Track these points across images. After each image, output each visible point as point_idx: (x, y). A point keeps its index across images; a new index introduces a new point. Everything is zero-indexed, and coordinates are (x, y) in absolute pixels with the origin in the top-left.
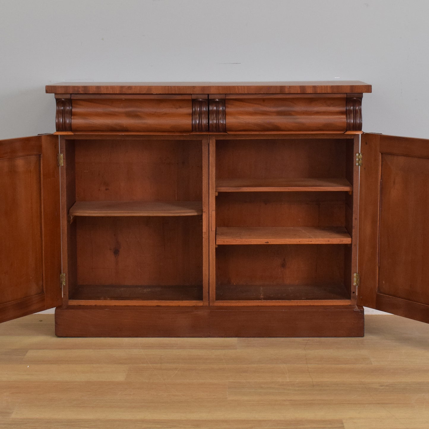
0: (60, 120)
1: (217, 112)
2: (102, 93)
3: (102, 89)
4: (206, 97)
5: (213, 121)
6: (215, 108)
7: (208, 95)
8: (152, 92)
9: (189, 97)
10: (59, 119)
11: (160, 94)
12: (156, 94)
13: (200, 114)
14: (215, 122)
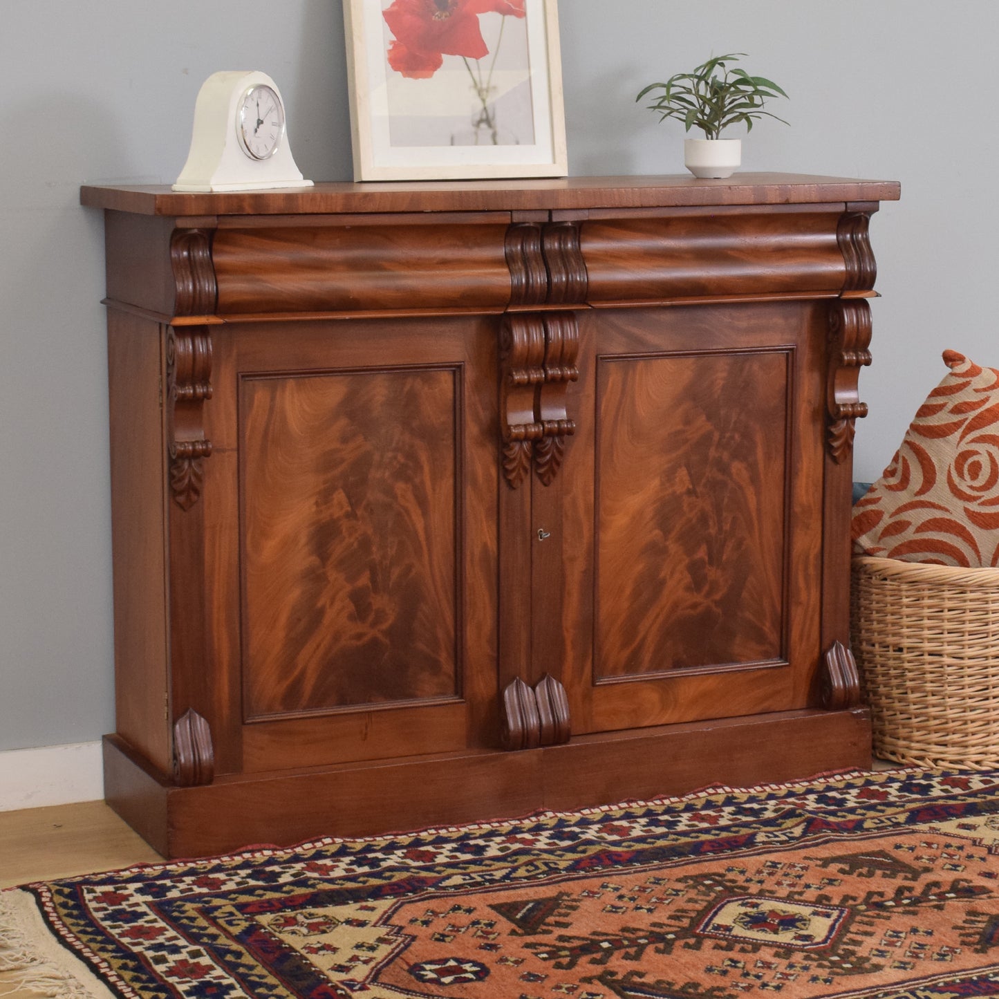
0: (188, 286)
1: (563, 255)
2: (301, 212)
3: (300, 202)
4: (544, 217)
5: (559, 278)
6: (556, 245)
7: (550, 211)
8: (422, 208)
9: (505, 219)
10: (186, 282)
11: (441, 212)
12: (432, 212)
13: (526, 260)
14: (564, 279)
